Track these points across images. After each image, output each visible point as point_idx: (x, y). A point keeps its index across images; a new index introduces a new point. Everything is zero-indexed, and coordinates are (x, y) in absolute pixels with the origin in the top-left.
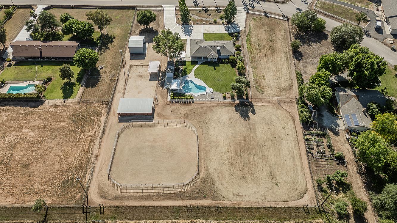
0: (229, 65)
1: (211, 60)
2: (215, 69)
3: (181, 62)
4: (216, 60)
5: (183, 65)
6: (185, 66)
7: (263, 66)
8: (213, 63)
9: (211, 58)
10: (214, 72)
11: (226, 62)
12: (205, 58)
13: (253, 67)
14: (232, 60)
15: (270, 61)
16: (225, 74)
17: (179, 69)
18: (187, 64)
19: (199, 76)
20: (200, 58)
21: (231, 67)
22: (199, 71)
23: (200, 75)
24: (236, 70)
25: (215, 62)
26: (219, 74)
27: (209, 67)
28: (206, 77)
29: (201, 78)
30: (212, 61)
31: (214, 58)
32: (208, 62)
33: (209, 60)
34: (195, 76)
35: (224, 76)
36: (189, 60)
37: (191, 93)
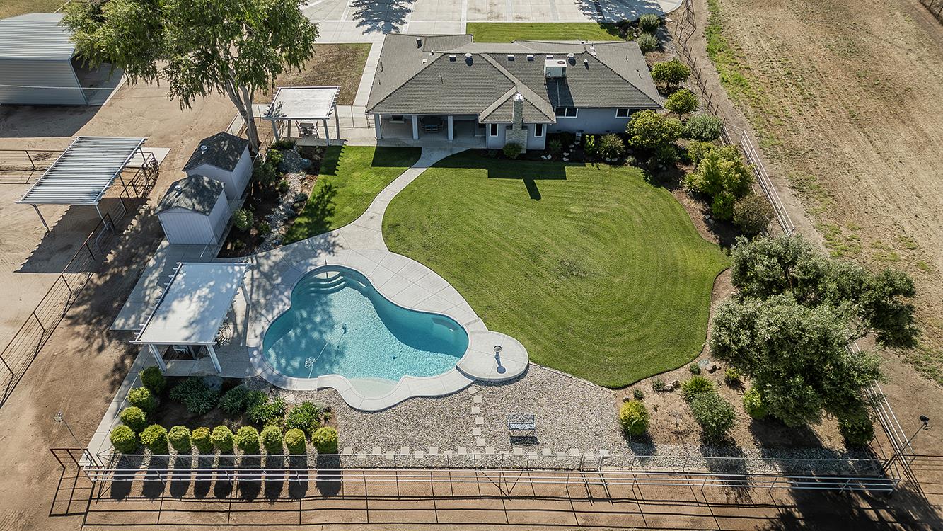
0: (631, 173)
1: (511, 137)
2: (535, 194)
3: (306, 152)
4: (540, 142)
5: (313, 170)
6: (331, 170)
7: (864, 177)
8: (522, 157)
9: (510, 127)
10: (528, 216)
11: (612, 151)
12: (467, 124)
13: (799, 186)
14: (647, 132)
15: (900, 149)
16: (607, 229)
17: (285, 190)
18: (345, 161)
19: (415, 238)
20: (432, 124)
21: (646, 185)
22: (422, 203)
23: (423, 231)
24: (688, 202)
25: (533, 154)
26: (566, 227)
27: (492, 180)
28: (471, 248)
29: (433, 257)
30: (514, 146)
31: (524, 127)
32: (486, 151)
33: (493, 141)
34: (392, 237)
35: (604, 241)
36: (364, 139)
37: (328, 380)
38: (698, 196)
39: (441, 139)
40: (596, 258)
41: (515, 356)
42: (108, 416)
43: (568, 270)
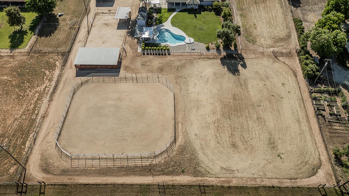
0: (213, 13)
1: (192, 6)
2: (196, 17)
3: (155, 9)
4: (197, 7)
5: (157, 13)
6: (160, 13)
7: (253, 14)
8: (194, 10)
9: (192, 5)
10: (195, 21)
11: (210, 9)
12: (184, 4)
13: (241, 15)
14: (216, 6)
15: (261, 8)
16: (207, 23)
17: (153, 16)
18: (163, 11)
19: (176, 24)
20: (178, 4)
21: (215, 15)
22: (177, 19)
23: (177, 23)
24: (221, 18)
25: (196, 10)
26: (201, 22)
27: (188, 15)
28: (185, 26)
29: (179, 27)
30: (192, 8)
31: (194, 5)
32: (187, 9)
33: (189, 7)
34: (173, 24)
35: (207, 25)
36: (165, 7)
37: (167, 43)
38: (223, 17)
39: (179, 7)
40: (205, 27)
41: (192, 40)
42: (139, 47)
43: (201, 29)
